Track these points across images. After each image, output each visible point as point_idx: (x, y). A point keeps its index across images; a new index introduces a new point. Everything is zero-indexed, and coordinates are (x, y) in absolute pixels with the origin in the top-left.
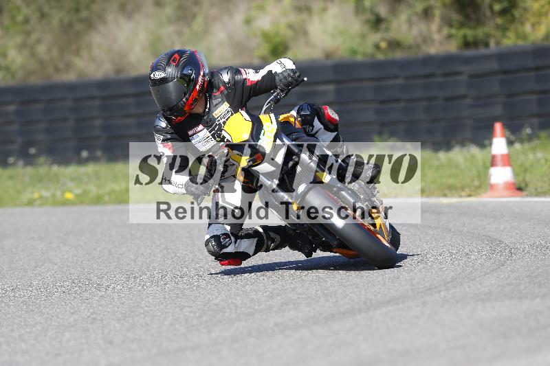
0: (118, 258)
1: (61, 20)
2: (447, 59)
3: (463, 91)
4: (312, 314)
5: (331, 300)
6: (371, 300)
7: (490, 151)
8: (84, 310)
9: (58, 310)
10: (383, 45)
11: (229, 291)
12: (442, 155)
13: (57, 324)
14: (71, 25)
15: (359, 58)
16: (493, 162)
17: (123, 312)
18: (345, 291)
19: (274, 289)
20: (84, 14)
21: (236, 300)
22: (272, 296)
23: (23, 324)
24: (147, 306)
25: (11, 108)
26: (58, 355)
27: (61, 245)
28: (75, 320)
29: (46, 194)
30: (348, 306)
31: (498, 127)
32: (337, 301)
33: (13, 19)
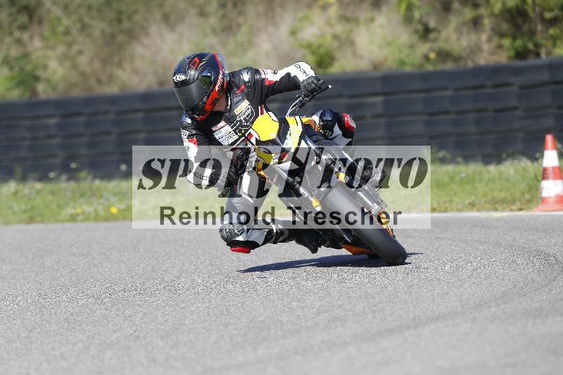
0: (162, 274)
1: (103, 32)
2: (497, 70)
3: (514, 103)
4: (360, 331)
5: (379, 317)
6: (420, 317)
7: (542, 163)
8: (127, 327)
9: (100, 328)
10: (432, 55)
11: (274, 307)
12: (492, 169)
13: (98, 342)
14: (113, 36)
15: (408, 69)
16: (544, 175)
17: (167, 329)
18: (393, 308)
19: (321, 306)
20: (126, 25)
21: (282, 317)
22: (318, 313)
23: (64, 341)
24: (191, 324)
25: (53, 121)
27: (104, 261)
28: (117, 338)
29: (88, 209)
30: (397, 323)
31: (549, 138)
32: (385, 318)
33: (53, 30)
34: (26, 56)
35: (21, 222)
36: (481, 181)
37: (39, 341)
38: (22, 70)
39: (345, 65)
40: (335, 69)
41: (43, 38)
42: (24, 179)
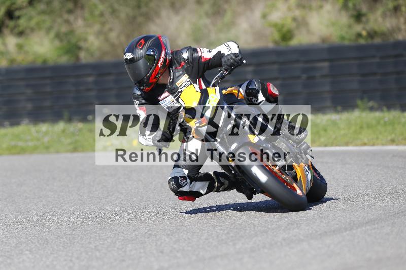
4: (310, 232)
5: (324, 221)
6: (354, 222)
8: (143, 228)
9: (123, 228)
10: (364, 33)
13: (122, 238)
14: (134, 18)
15: (347, 43)
17: (171, 229)
18: (335, 215)
20: (144, 10)
23: (98, 238)
24: (189, 225)
25: (90, 79)
26: (123, 261)
27: (126, 180)
28: (136, 235)
30: (337, 226)
32: (328, 222)
33: (92, 13)
34: (72, 32)
35: (68, 151)
36: (399, 123)
37: (80, 237)
38: (69, 42)
39: (301, 39)
40: (294, 42)
41: (85, 19)
42: (70, 120)
